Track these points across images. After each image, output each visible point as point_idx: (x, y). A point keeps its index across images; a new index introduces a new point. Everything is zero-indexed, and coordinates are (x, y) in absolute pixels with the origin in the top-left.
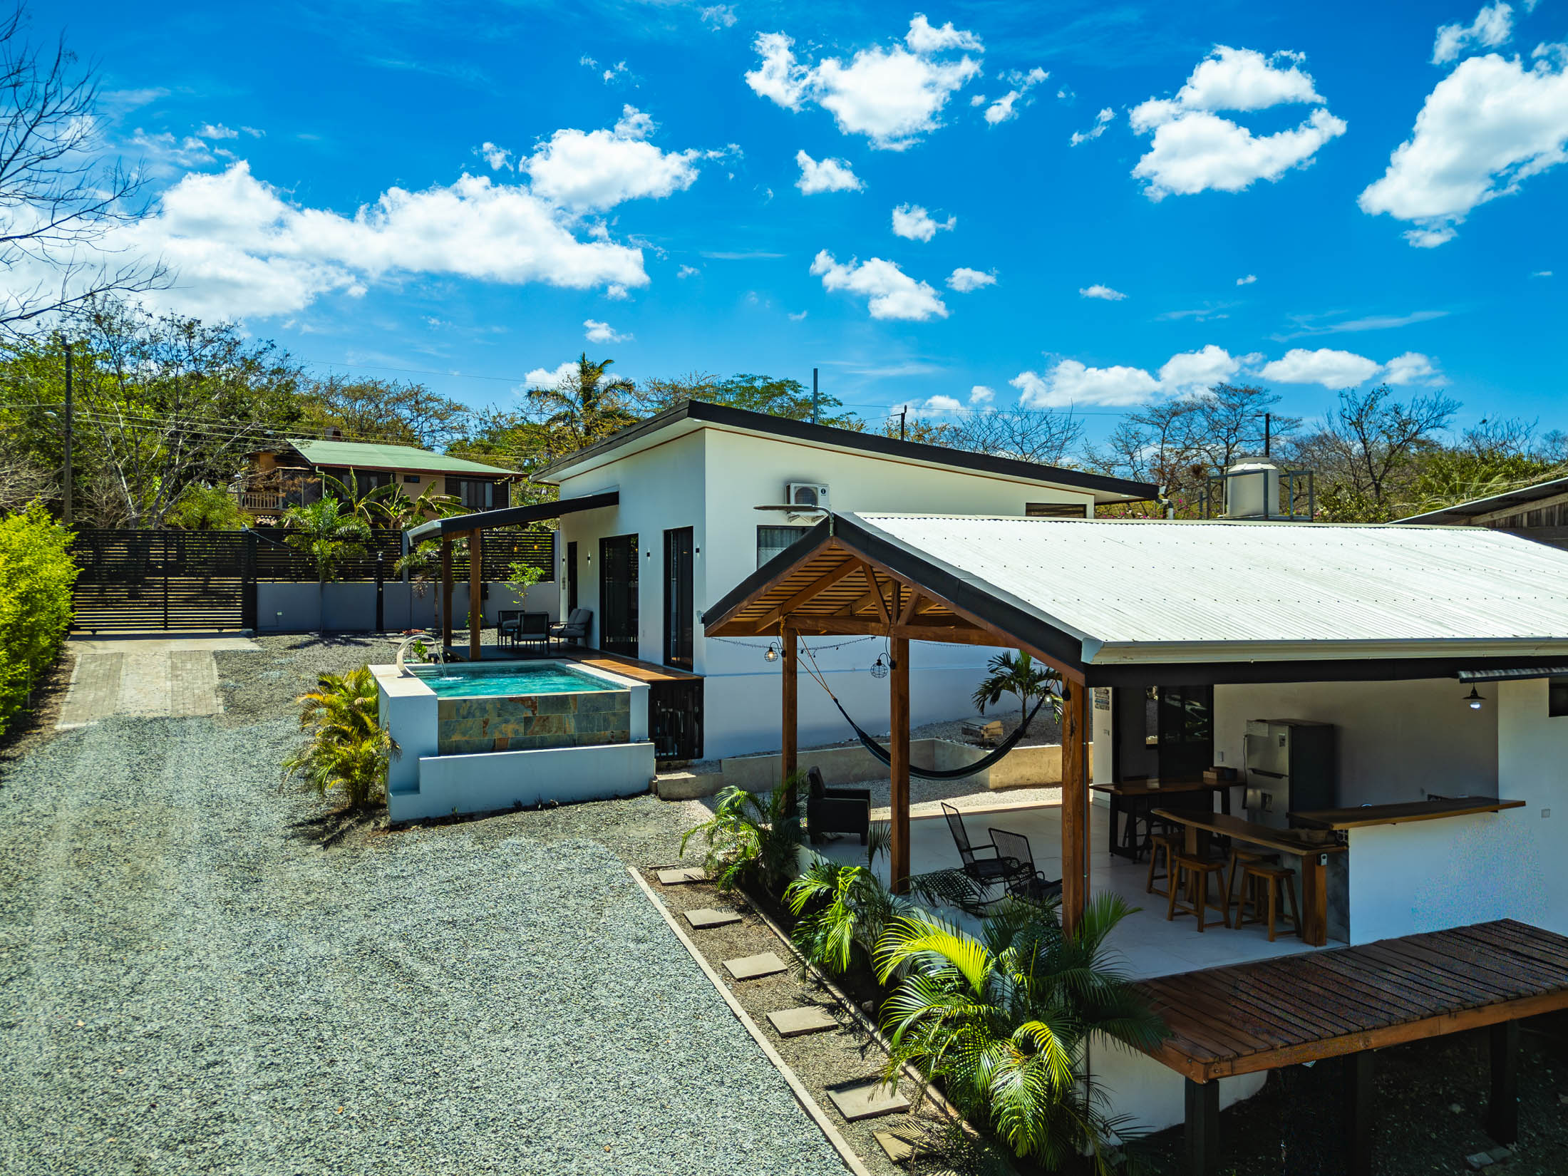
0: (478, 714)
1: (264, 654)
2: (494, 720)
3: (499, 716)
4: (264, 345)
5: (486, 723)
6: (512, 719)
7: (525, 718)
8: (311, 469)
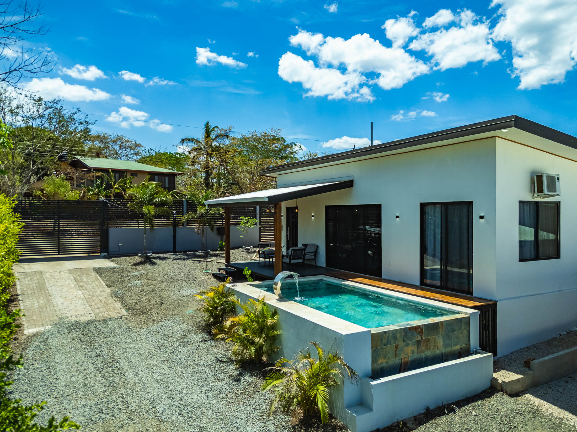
0: (392, 341)
1: (124, 270)
2: (401, 344)
3: (404, 341)
4: (75, 110)
5: (397, 347)
6: (410, 342)
7: (417, 341)
8: (89, 170)
